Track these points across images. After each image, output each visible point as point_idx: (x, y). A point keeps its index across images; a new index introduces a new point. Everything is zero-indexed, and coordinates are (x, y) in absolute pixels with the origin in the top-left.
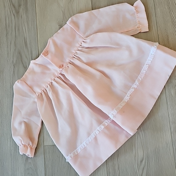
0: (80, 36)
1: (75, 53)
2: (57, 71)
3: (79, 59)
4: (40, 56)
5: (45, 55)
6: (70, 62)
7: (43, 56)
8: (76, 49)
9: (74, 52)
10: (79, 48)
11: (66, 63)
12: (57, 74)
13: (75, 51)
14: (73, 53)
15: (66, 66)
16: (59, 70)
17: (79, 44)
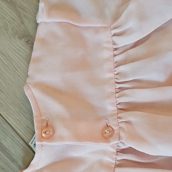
0: (97, 30)
1: (117, 76)
2: (104, 153)
3: (140, 84)
4: (36, 150)
5: (50, 138)
6: (119, 107)
7: (44, 143)
8: (110, 65)
9: (111, 75)
10: (117, 58)
11: (112, 115)
12: (112, 158)
13: (110, 71)
14: (111, 79)
15: (122, 125)
16: (110, 147)
17: (107, 48)
